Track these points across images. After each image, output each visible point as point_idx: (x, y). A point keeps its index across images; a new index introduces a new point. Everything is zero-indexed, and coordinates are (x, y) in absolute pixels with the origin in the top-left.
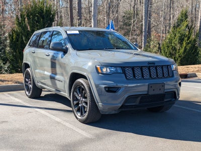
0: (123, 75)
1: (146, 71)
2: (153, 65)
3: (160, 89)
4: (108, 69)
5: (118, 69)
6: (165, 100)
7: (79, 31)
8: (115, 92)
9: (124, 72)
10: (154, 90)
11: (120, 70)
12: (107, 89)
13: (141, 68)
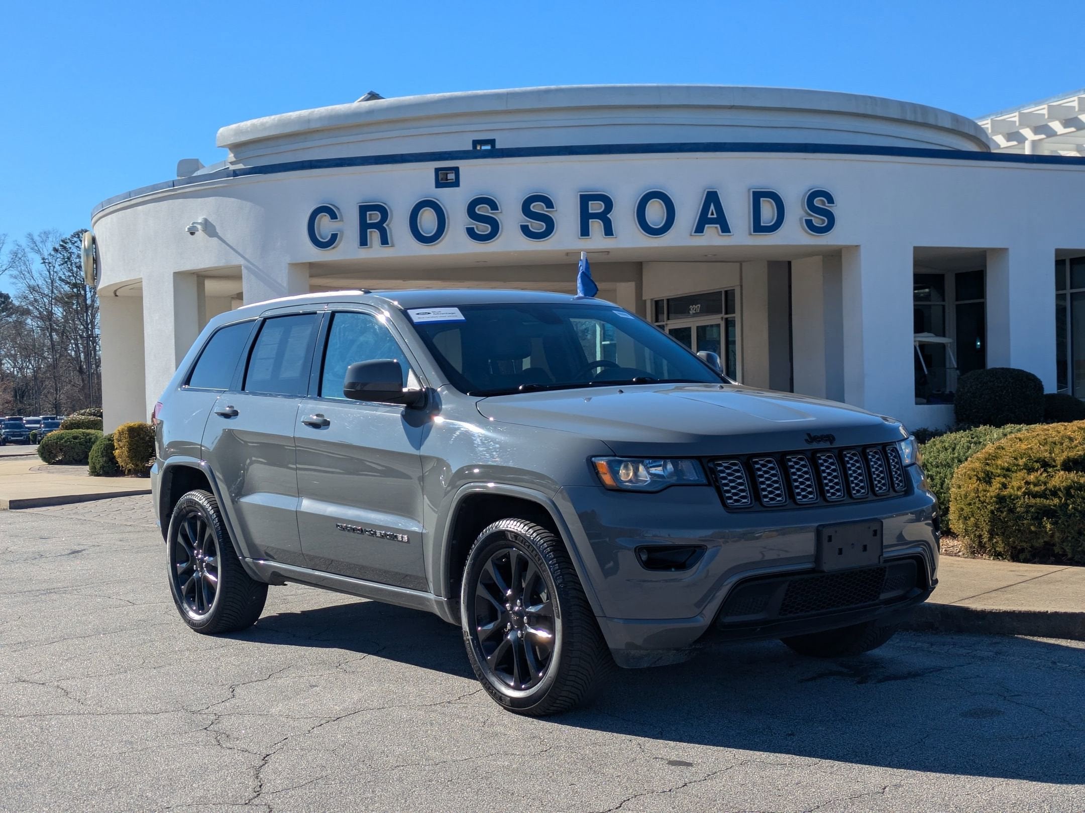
0: (711, 492)
1: (801, 472)
2: (827, 445)
3: (865, 548)
4: (641, 468)
5: (685, 465)
6: (883, 596)
7: (463, 308)
8: (682, 566)
9: (712, 479)
10: (840, 552)
11: (691, 472)
12: (644, 557)
13: (781, 459)
